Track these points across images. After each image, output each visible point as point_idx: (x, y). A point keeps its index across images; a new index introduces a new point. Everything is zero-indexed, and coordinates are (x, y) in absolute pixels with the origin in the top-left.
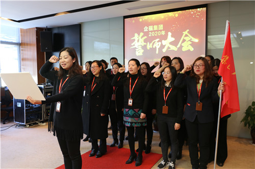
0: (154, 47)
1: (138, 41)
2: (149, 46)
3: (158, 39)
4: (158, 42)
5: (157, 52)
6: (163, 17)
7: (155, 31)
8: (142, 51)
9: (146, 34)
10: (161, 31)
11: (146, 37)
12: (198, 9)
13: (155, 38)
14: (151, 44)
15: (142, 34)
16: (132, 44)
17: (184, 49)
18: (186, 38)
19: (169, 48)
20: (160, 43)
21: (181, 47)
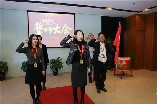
0: (49, 31)
1: (38, 27)
2: (46, 30)
3: (51, 27)
4: (51, 28)
5: (51, 34)
6: (53, 15)
7: (49, 22)
8: (41, 32)
9: (43, 23)
10: (53, 22)
11: (43, 25)
12: (71, 15)
13: (49, 26)
15: (41, 23)
16: (35, 28)
17: (65, 33)
18: (66, 28)
19: (57, 32)
21: (64, 32)
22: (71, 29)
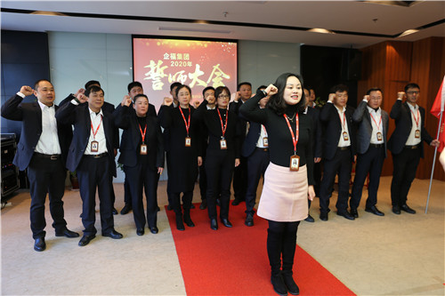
1: (155, 71)
2: (171, 79)
3: (183, 72)
4: (183, 74)
6: (189, 45)
7: (179, 61)
8: (162, 84)
9: (167, 62)
10: (187, 61)
11: (166, 67)
12: (229, 43)
13: (179, 69)
14: (174, 77)
15: (160, 62)
16: (147, 75)
18: (218, 74)
19: (197, 83)
20: (186, 76)
21: (212, 82)
22: (228, 77)
